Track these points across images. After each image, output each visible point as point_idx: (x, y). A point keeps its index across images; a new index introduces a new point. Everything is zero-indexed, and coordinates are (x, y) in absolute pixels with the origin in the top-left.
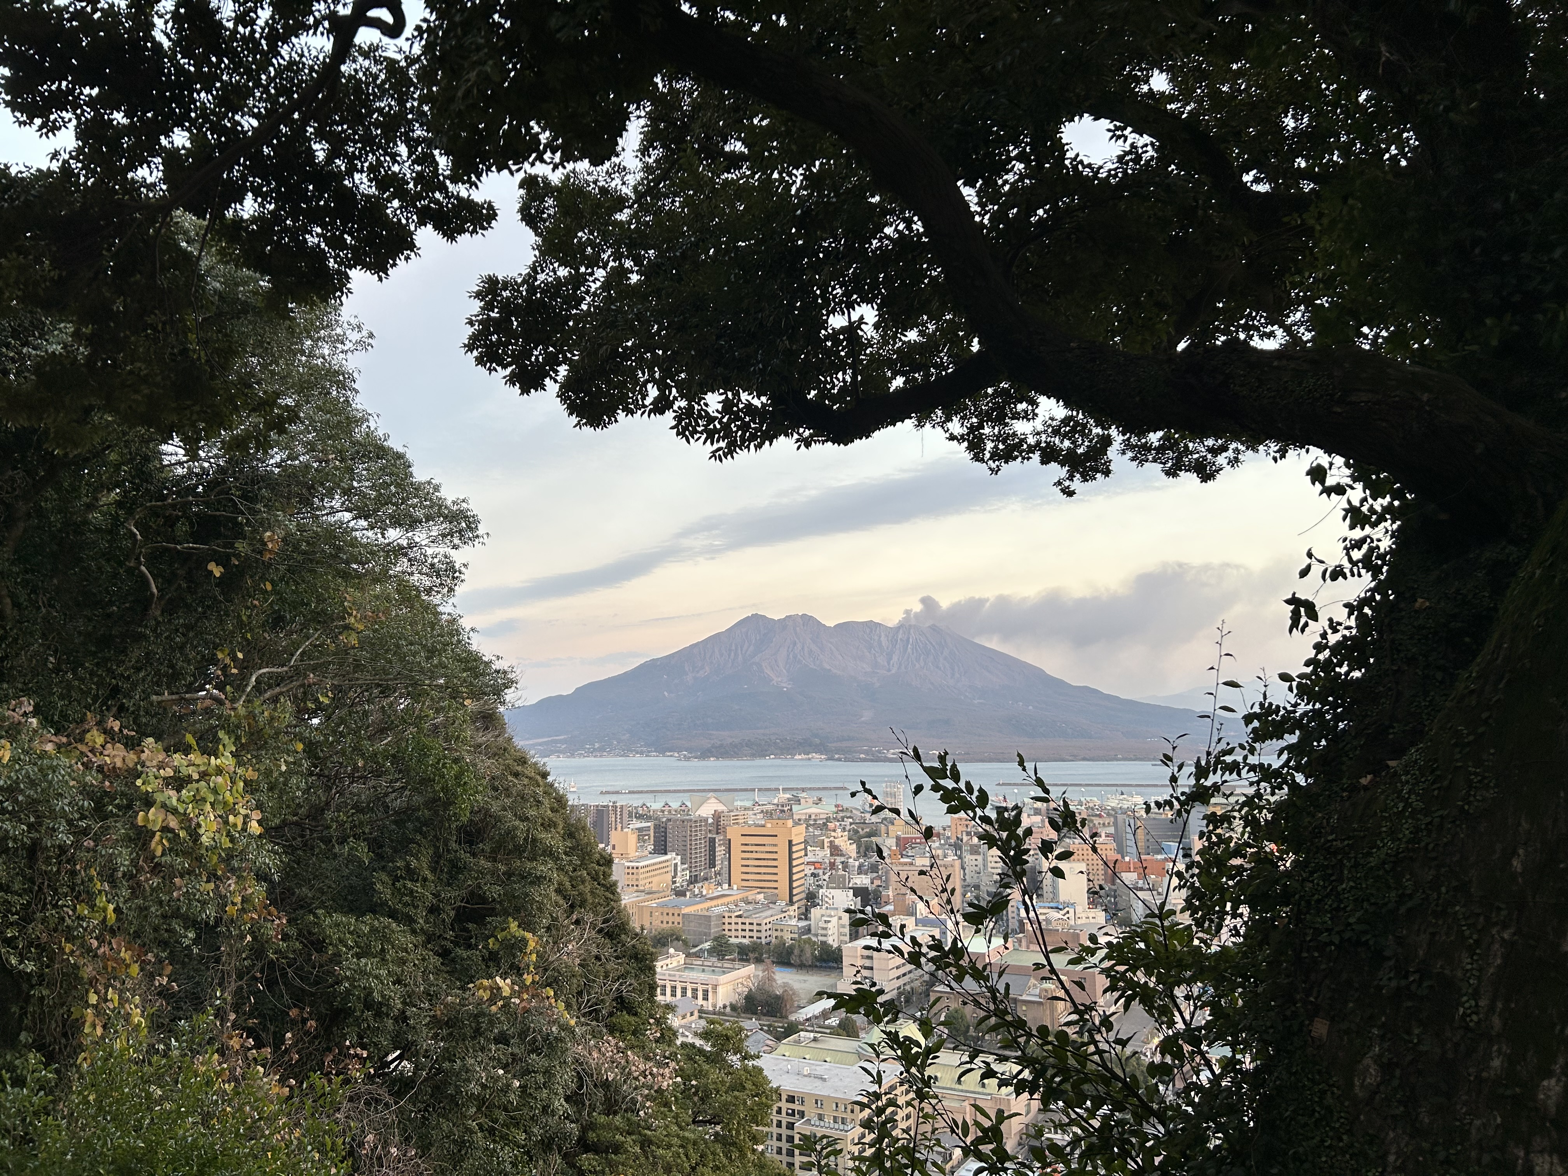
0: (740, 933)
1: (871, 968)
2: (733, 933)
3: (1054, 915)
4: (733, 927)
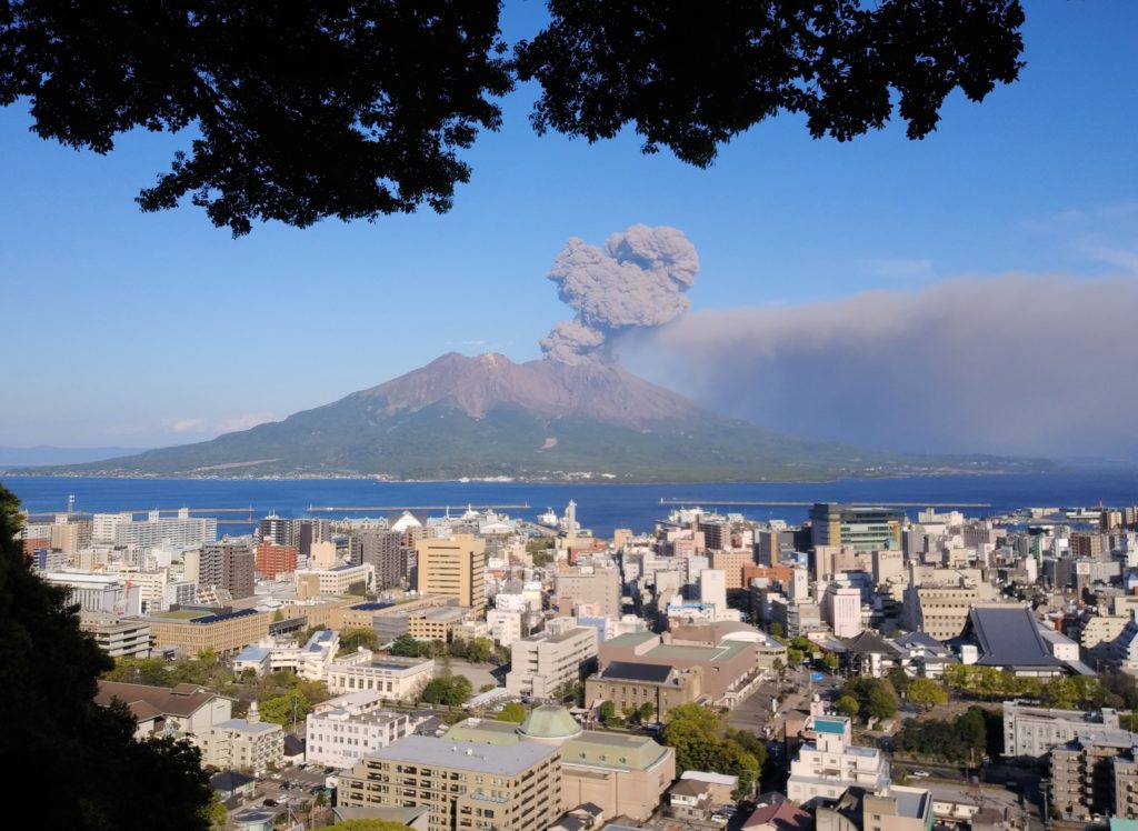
0: (425, 633)
1: (537, 662)
2: (418, 633)
4: (418, 627)
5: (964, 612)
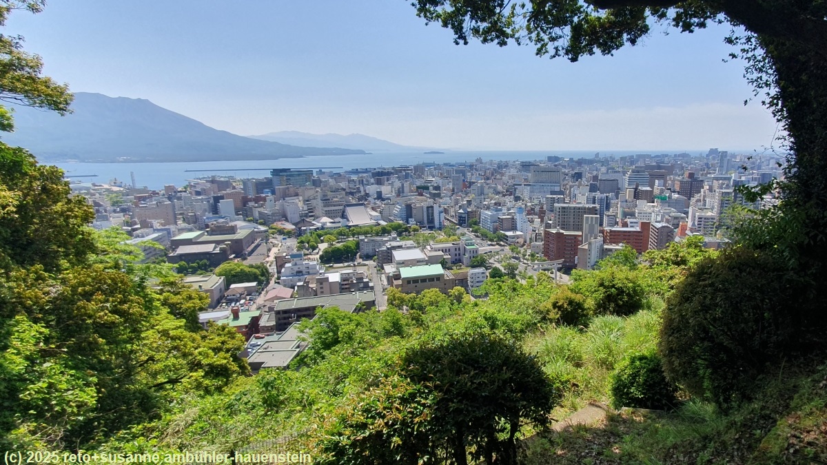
3: (221, 220)
5: (341, 207)
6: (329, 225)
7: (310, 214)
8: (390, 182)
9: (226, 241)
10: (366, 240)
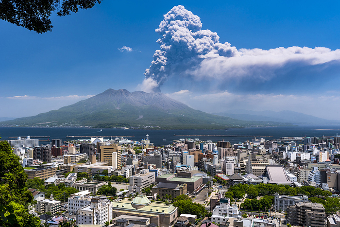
1: (137, 182)
3: (185, 168)
5: (264, 168)
6: (253, 180)
7: (242, 170)
8: (309, 150)
9: (184, 183)
10: (280, 197)
